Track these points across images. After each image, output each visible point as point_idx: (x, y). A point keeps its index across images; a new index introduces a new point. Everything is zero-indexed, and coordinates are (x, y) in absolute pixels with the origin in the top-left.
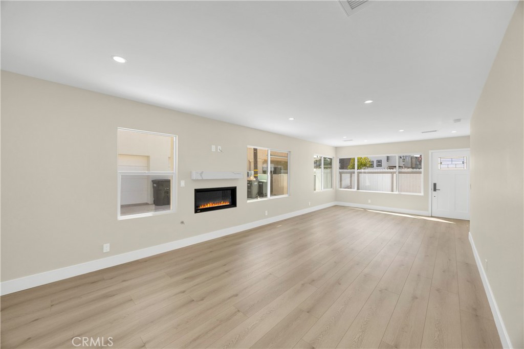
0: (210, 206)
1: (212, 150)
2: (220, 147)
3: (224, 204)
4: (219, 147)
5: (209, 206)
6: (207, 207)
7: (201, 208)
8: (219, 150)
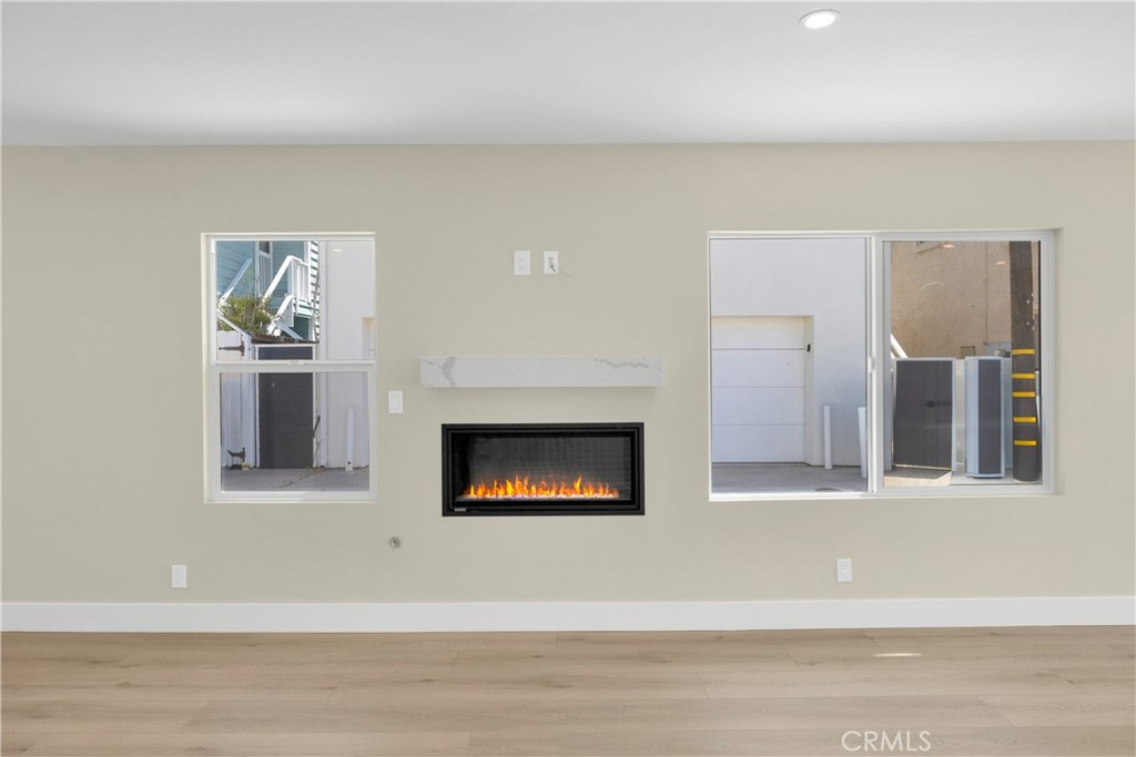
0: (519, 496)
1: (517, 272)
2: (555, 255)
3: (589, 495)
4: (547, 255)
5: (512, 491)
6: (501, 496)
7: (474, 495)
8: (548, 270)
